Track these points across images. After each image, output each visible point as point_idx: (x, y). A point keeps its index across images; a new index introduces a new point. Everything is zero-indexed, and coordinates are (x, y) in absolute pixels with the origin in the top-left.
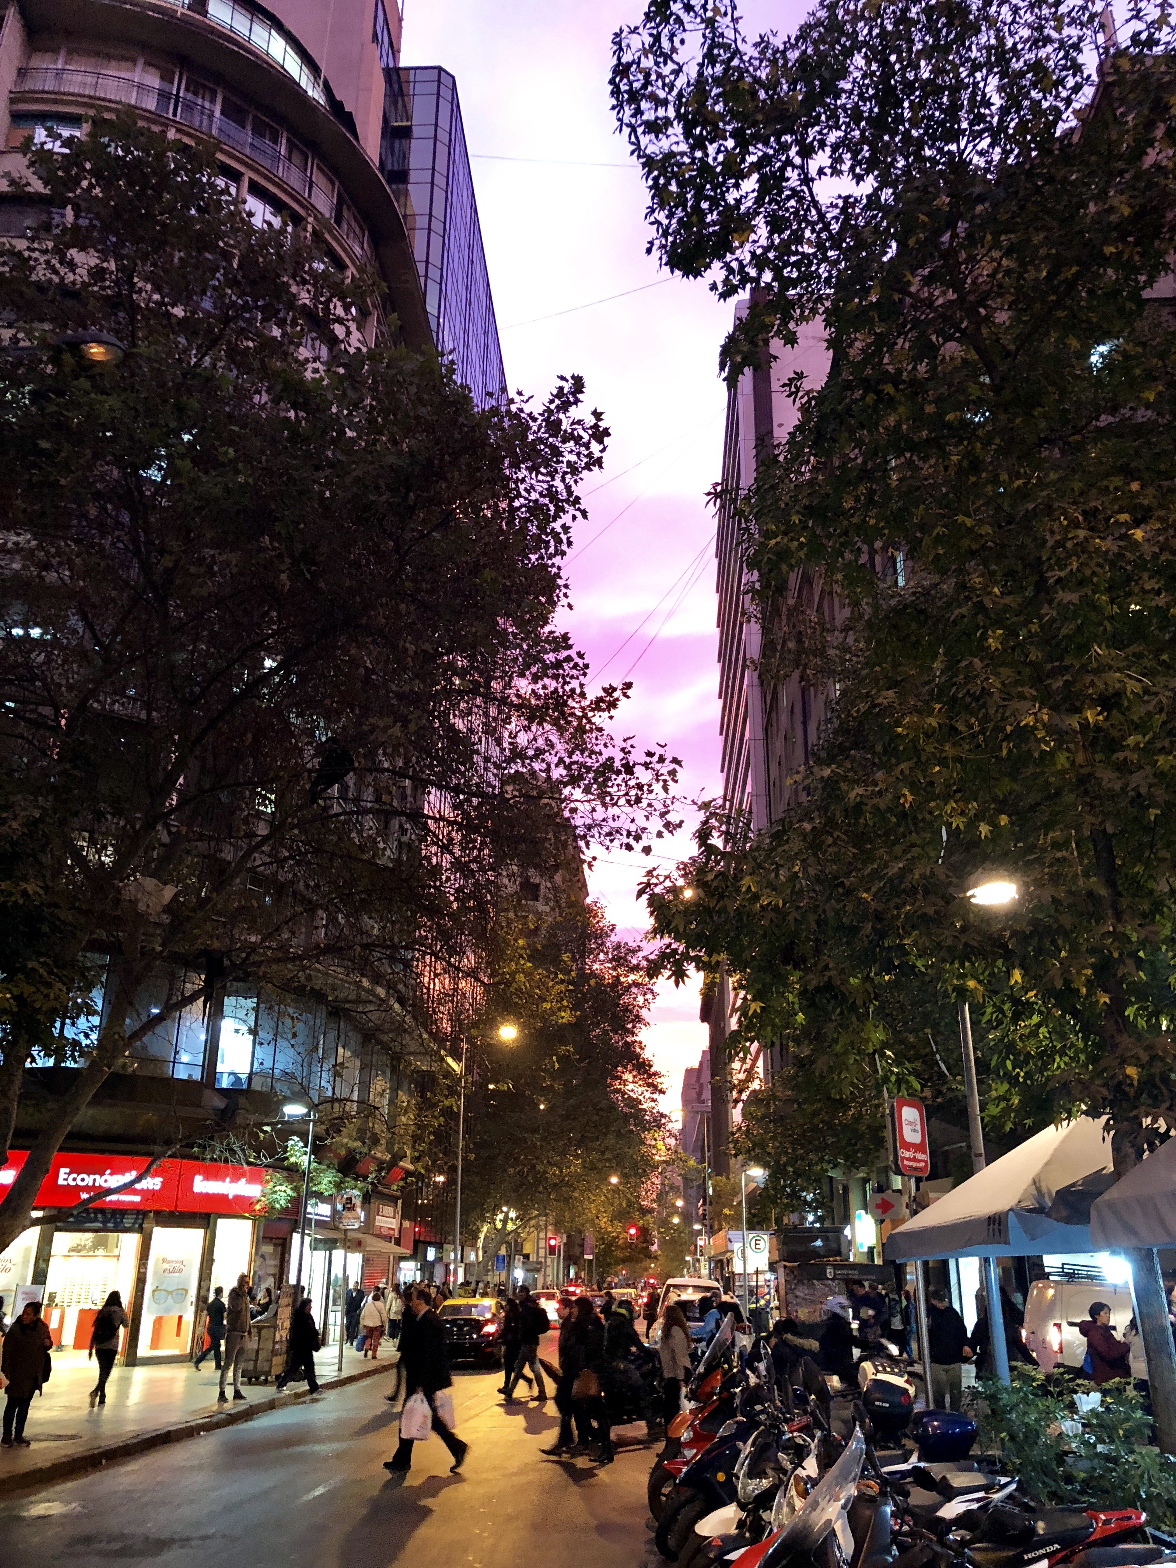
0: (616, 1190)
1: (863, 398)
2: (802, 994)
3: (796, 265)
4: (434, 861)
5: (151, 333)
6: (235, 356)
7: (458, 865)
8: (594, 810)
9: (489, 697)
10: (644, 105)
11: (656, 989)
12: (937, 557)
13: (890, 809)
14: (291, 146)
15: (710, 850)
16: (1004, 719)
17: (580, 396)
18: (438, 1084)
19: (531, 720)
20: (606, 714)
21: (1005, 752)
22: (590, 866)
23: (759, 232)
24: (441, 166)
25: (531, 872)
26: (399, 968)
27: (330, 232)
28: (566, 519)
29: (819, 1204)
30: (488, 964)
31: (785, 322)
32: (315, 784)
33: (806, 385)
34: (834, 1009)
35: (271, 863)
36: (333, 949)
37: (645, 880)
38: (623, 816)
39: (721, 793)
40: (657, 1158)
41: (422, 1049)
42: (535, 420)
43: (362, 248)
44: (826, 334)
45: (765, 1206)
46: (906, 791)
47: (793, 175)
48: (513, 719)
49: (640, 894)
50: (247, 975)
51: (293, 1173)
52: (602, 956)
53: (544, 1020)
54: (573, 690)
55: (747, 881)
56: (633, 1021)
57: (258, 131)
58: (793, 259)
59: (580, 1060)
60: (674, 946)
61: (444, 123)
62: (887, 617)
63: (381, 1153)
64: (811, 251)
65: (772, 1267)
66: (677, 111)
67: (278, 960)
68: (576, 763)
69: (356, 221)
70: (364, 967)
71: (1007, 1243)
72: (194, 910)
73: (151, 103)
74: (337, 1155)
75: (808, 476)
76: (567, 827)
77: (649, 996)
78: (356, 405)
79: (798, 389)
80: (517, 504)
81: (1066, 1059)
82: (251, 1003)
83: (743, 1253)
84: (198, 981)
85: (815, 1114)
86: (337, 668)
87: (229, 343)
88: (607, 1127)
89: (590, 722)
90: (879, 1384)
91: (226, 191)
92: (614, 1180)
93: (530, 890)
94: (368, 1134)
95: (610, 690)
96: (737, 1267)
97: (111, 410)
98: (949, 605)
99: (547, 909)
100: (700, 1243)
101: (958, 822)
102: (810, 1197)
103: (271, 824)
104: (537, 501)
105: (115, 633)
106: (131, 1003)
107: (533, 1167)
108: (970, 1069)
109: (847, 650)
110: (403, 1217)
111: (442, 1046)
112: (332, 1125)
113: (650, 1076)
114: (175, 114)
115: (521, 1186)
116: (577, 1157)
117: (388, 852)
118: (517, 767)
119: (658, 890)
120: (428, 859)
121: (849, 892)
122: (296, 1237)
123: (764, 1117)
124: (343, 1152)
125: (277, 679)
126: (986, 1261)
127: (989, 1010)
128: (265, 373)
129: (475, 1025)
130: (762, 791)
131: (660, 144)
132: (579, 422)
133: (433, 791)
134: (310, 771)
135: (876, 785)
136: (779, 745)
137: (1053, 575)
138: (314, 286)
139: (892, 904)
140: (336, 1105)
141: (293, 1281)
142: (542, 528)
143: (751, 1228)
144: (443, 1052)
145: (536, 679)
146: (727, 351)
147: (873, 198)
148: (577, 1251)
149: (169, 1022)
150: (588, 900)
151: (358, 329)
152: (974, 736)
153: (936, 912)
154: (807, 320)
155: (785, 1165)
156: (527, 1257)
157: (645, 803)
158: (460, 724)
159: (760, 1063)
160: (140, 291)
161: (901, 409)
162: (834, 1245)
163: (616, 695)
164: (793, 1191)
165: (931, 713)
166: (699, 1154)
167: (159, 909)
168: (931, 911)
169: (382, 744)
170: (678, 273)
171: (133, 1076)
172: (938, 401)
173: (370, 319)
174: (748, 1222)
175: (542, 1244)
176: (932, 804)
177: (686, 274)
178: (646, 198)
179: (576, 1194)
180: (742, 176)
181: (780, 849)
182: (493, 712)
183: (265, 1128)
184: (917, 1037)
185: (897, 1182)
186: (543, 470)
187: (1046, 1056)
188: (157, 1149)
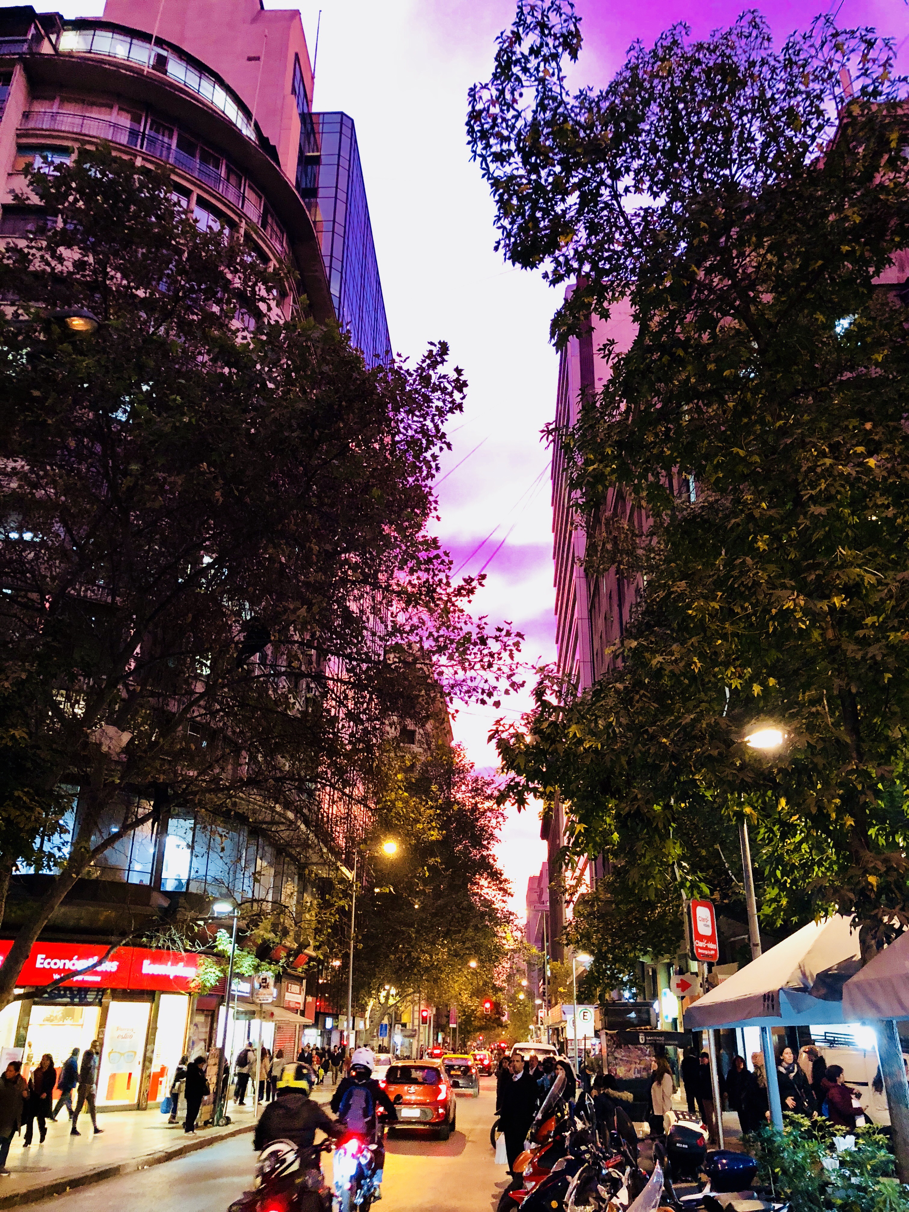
0: (475, 973)
1: (660, 358)
2: (617, 816)
3: (609, 259)
4: (333, 714)
5: (120, 309)
6: (185, 327)
7: (350, 716)
8: (456, 673)
9: (376, 586)
10: (492, 141)
11: (505, 813)
12: (718, 479)
13: (684, 675)
14: (229, 171)
15: (545, 704)
16: (770, 604)
17: (446, 357)
18: (334, 888)
19: (408, 603)
20: (466, 599)
21: (771, 630)
22: (453, 717)
23: (580, 235)
24: (343, 185)
25: (408, 721)
26: (304, 797)
27: (257, 233)
28: (435, 450)
29: (632, 983)
30: (375, 794)
31: (600, 303)
32: (241, 652)
33: (617, 349)
34: (642, 830)
35: (206, 714)
36: (252, 782)
37: (494, 728)
38: (479, 678)
39: (556, 660)
40: (506, 947)
41: (322, 861)
42: (411, 375)
43: (282, 246)
44: (632, 311)
45: (591, 986)
46: (695, 659)
47: (605, 192)
48: (394, 602)
49: (490, 738)
50: (186, 801)
51: (220, 957)
52: (463, 788)
53: (418, 839)
54: (440, 581)
55: (573, 729)
56: (487, 839)
57: (204, 160)
58: (606, 254)
59: (446, 870)
60: (517, 780)
61: (345, 154)
62: (680, 525)
63: (290, 943)
64: (620, 248)
65: (597, 1034)
66: (517, 145)
67: (210, 791)
68: (442, 636)
69: (278, 226)
70: (277, 795)
71: (780, 1015)
72: (145, 752)
73: (124, 139)
74: (255, 944)
75: (618, 418)
76: (436, 685)
77: (500, 819)
78: (276, 363)
79: (610, 352)
80: (397, 438)
81: (823, 869)
82: (190, 823)
83: (574, 1022)
84: (146, 807)
85: (629, 912)
86: (259, 563)
87: (179, 317)
88: (468, 922)
89: (453, 605)
90: (680, 1130)
91: (178, 203)
92: (473, 964)
93: (408, 736)
94: (280, 927)
95: (469, 581)
96: (569, 1034)
97: (87, 367)
98: (727, 518)
99: (421, 750)
100: (541, 1014)
101: (736, 683)
102: (625, 979)
103: (207, 684)
104: (412, 437)
105: (88, 537)
106: (96, 824)
107: (409, 954)
108: (749, 877)
109: (651, 550)
110: (307, 994)
111: (338, 858)
112: (252, 921)
113: (501, 883)
114: (142, 147)
115: (400, 969)
116: (443, 946)
117: (297, 706)
118: (397, 639)
119: (504, 735)
120: (329, 711)
121: (653, 737)
122: (222, 1009)
123: (589, 914)
124: (260, 941)
125: (213, 571)
126: (763, 1030)
127: (762, 831)
128: (207, 339)
129: (365, 841)
130: (588, 658)
131: (504, 169)
132: (444, 377)
133: (332, 658)
134: (237, 643)
135: (673, 655)
136: (600, 623)
137: (807, 493)
138: (244, 273)
139: (685, 747)
140: (255, 905)
141: (219, 1045)
142: (417, 457)
143: (580, 1002)
144: (339, 864)
145: (412, 572)
146: (555, 324)
147: (666, 210)
148: (444, 1021)
149: (125, 839)
150: (453, 744)
151: (277, 305)
152: (748, 616)
153: (719, 753)
154: (617, 299)
155: (606, 952)
156: (404, 1025)
157: (495, 668)
158: (353, 606)
159: (587, 872)
160: (112, 278)
161: (689, 368)
162: (645, 1016)
163: (475, 583)
164: (612, 973)
165: (714, 599)
166: (540, 944)
167: (118, 750)
168: (715, 753)
169: (293, 622)
170: (518, 265)
171: (97, 881)
172: (718, 360)
173: (286, 300)
174: (578, 998)
175: (416, 1015)
176: (716, 669)
177: (524, 266)
178: (494, 209)
179: (443, 976)
180: (566, 193)
181: (598, 704)
182: (379, 598)
183: (199, 922)
184: (708, 851)
185: (694, 966)
186: (418, 413)
187: (807, 867)
188: (113, 939)
